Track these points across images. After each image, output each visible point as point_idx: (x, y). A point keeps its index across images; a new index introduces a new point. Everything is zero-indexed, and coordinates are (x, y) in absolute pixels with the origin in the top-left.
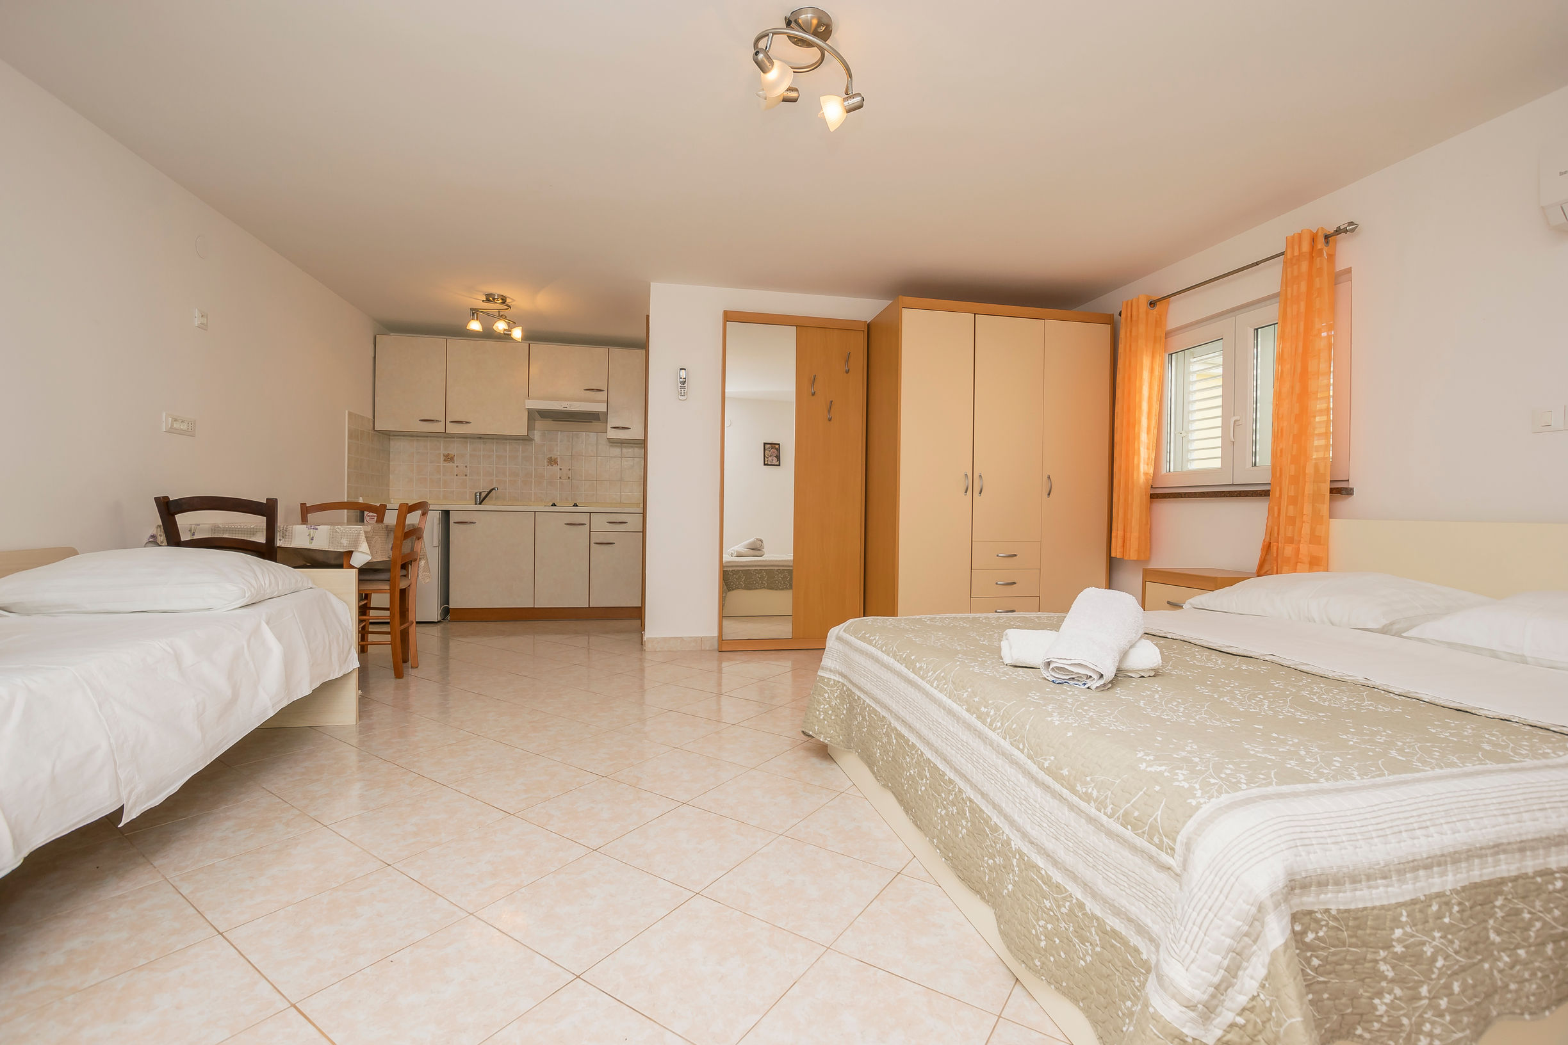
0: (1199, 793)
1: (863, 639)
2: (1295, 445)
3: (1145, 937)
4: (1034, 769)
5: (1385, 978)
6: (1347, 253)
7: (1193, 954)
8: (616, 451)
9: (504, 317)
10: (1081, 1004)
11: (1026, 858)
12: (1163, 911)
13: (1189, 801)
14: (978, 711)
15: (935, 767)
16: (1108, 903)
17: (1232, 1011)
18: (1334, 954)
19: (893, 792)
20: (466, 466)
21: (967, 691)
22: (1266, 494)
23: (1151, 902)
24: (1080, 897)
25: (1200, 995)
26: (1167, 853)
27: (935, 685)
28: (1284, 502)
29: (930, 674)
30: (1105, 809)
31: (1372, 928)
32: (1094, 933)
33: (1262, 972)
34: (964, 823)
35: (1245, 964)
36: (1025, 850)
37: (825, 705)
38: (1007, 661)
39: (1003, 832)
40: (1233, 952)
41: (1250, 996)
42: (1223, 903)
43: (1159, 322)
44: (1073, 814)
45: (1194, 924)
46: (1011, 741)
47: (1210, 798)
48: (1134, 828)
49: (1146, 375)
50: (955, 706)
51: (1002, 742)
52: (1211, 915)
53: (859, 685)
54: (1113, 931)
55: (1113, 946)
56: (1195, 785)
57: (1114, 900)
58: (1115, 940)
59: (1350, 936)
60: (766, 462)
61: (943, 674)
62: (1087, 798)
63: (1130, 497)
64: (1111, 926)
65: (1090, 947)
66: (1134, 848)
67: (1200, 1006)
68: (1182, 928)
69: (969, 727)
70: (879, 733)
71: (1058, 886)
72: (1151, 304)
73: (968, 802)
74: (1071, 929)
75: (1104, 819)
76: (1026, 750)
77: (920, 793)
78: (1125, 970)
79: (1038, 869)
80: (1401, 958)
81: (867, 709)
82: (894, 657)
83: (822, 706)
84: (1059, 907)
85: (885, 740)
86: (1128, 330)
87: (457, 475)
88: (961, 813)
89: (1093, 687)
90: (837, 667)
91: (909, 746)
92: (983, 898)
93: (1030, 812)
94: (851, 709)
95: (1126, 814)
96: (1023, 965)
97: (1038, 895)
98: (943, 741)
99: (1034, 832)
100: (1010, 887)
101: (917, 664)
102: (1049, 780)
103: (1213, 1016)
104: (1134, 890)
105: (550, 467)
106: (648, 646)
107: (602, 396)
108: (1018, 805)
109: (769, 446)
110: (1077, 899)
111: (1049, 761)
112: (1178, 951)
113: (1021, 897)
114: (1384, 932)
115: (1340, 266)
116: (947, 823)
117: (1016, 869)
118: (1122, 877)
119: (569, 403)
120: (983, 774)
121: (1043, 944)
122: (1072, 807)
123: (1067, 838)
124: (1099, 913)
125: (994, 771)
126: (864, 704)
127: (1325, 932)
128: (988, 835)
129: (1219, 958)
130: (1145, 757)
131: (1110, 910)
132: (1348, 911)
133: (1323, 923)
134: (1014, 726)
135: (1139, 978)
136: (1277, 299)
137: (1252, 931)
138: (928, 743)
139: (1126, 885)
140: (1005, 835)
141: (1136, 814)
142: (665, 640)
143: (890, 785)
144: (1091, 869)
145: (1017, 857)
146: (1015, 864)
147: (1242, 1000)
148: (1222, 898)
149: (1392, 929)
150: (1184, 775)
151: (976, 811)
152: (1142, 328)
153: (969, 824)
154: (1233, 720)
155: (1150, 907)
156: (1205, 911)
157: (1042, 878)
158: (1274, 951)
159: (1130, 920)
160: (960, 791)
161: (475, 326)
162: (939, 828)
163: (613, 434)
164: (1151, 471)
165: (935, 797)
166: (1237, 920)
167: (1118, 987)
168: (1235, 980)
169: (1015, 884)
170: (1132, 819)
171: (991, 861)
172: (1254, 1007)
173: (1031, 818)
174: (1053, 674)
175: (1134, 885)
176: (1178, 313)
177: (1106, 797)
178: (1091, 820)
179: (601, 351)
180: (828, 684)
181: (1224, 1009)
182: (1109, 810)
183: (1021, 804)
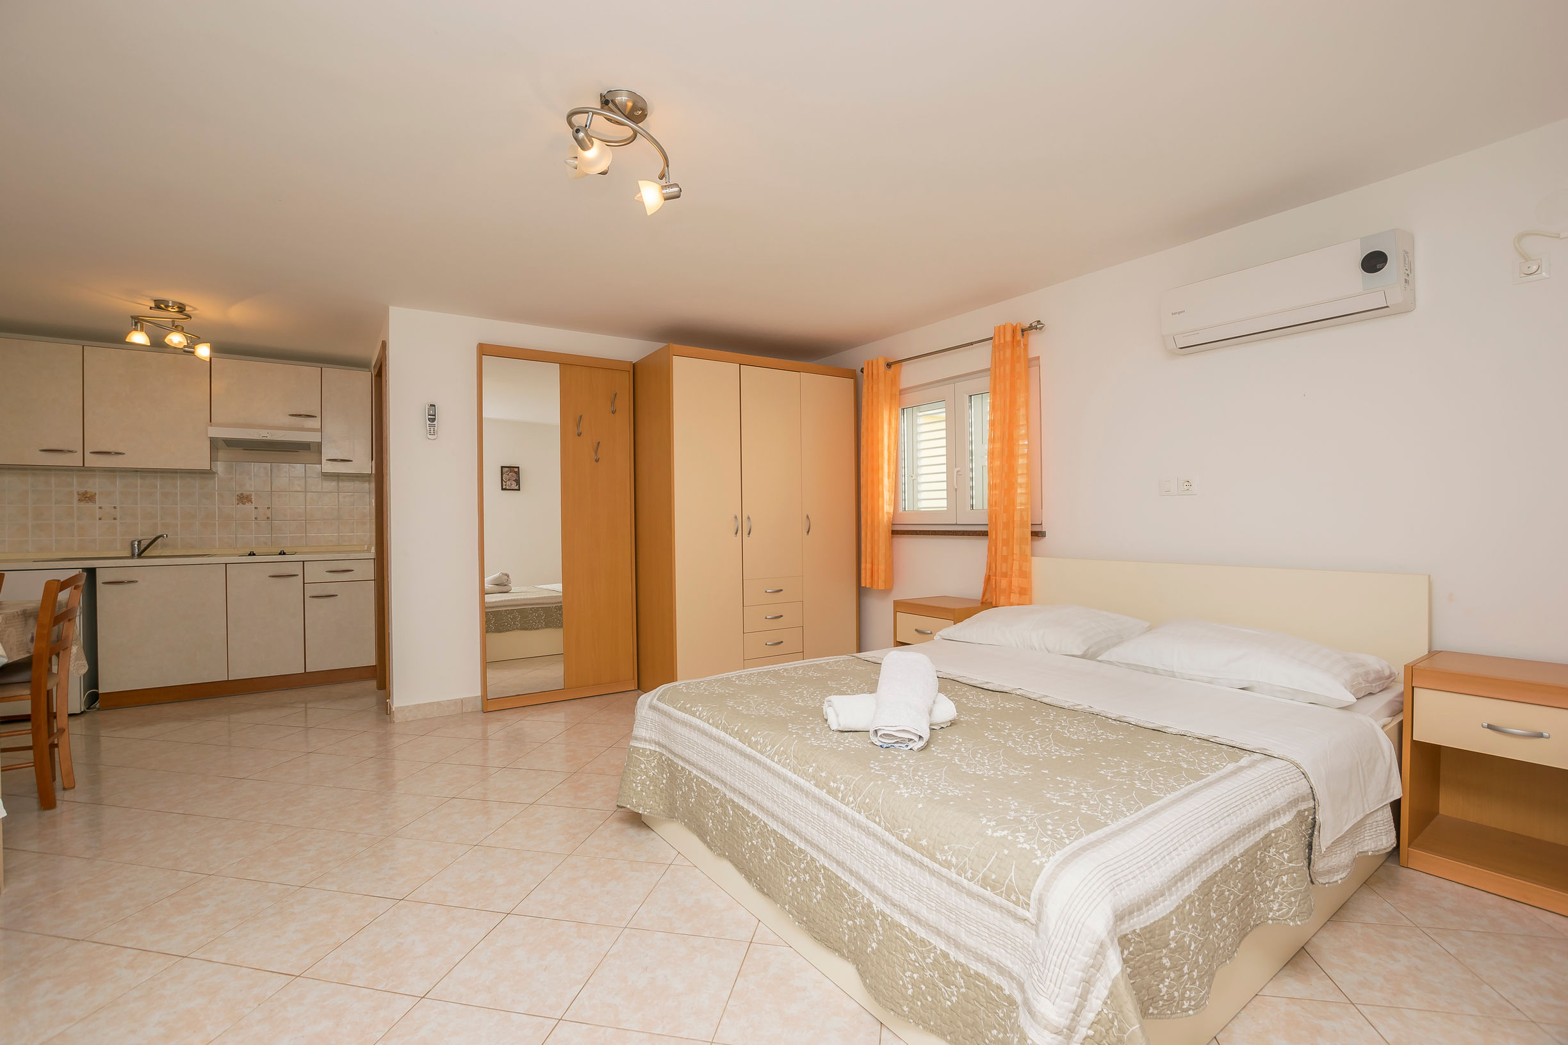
0: (1039, 853)
1: (683, 709)
2: (1006, 498)
3: (1006, 976)
4: (893, 840)
5: (1165, 968)
6: (1037, 344)
7: (1057, 990)
8: (330, 485)
9: (180, 328)
10: (949, 1038)
11: (889, 919)
12: (1021, 954)
13: (1034, 861)
14: (827, 785)
15: (783, 838)
16: (971, 951)
17: (1085, 1027)
18: (1138, 961)
19: (730, 861)
20: (115, 508)
21: (812, 766)
22: (984, 534)
23: (1010, 947)
24: (943, 948)
25: (1063, 1022)
26: (1023, 908)
27: (776, 760)
28: (1000, 544)
29: (768, 748)
30: (965, 874)
31: (1159, 935)
32: (958, 977)
33: (1106, 993)
34: (819, 889)
35: (1092, 988)
36: (888, 912)
37: (642, 776)
38: (834, 727)
39: (863, 896)
40: (1084, 981)
41: (1097, 1012)
42: (1075, 945)
43: (894, 381)
44: (935, 878)
45: (1055, 966)
46: (866, 815)
47: (1049, 856)
48: (993, 889)
49: (886, 426)
50: (802, 782)
51: (857, 816)
52: (1067, 956)
53: (683, 756)
54: (977, 974)
55: (977, 986)
56: (1033, 846)
57: (976, 949)
58: (979, 981)
59: (1147, 945)
60: (504, 487)
61: (782, 749)
62: (948, 865)
63: (876, 533)
64: (974, 970)
65: (955, 989)
66: (993, 905)
67: (1065, 1030)
68: (1046, 971)
69: (820, 801)
70: (711, 804)
71: (922, 941)
72: (887, 365)
73: (822, 870)
74: (936, 975)
75: (965, 882)
76: (882, 823)
77: (765, 861)
78: (988, 1004)
79: (902, 927)
80: (1173, 951)
81: (695, 780)
82: (725, 730)
83: (639, 778)
84: (924, 958)
85: (718, 810)
86: (870, 386)
87: (100, 519)
88: (815, 880)
89: (915, 748)
90: (653, 737)
91: (749, 817)
92: (842, 955)
93: (891, 878)
94: (673, 778)
95: (985, 878)
96: (892, 1013)
97: (904, 950)
98: (789, 813)
99: (896, 896)
100: (874, 945)
101: (753, 738)
102: (908, 850)
103: (1073, 1034)
104: (995, 939)
105: (241, 506)
106: (398, 717)
107: (314, 423)
108: (877, 872)
109: (507, 469)
110: (941, 950)
111: (907, 833)
112: (1045, 991)
113: (887, 954)
114: (1165, 936)
115: (1032, 354)
116: (799, 889)
117: (880, 929)
118: (983, 929)
119: (270, 431)
120: (838, 844)
121: (910, 992)
122: (932, 872)
123: (929, 899)
124: (962, 960)
125: (850, 842)
126: (689, 774)
127: (1133, 947)
128: (846, 900)
129: (1075, 989)
130: (989, 823)
131: (973, 957)
132: (1145, 928)
133: (1133, 941)
134: (867, 800)
135: (1003, 1010)
136: (989, 373)
137: (1096, 964)
138: (773, 816)
139: (987, 935)
140: (865, 899)
141: (994, 877)
142: (418, 707)
143: (727, 854)
144: (954, 924)
145: (880, 918)
146: (878, 925)
147: (1091, 1016)
148: (1074, 941)
149: (1169, 932)
150: (1023, 837)
151: (830, 877)
152: (881, 386)
153: (824, 890)
154: (1026, 767)
155: (1009, 951)
156: (1063, 954)
157: (906, 935)
158: (1115, 977)
159: (991, 963)
160: (812, 859)
161: (139, 338)
162: (791, 894)
163: (328, 467)
164: (892, 511)
165: (784, 866)
166: (1085, 956)
167: (984, 1019)
168: (1086, 1003)
169: (879, 942)
170: (991, 882)
171: (850, 923)
172: (1099, 1020)
173: (893, 884)
174: (881, 739)
175: (995, 935)
176: (910, 375)
177: (965, 863)
178: (951, 883)
179: (310, 372)
180: (643, 755)
181: (1080, 1028)
182: (969, 875)
183: (880, 870)
